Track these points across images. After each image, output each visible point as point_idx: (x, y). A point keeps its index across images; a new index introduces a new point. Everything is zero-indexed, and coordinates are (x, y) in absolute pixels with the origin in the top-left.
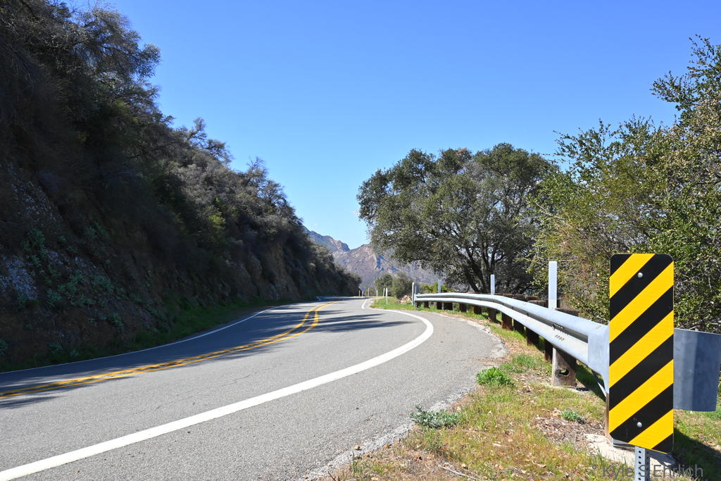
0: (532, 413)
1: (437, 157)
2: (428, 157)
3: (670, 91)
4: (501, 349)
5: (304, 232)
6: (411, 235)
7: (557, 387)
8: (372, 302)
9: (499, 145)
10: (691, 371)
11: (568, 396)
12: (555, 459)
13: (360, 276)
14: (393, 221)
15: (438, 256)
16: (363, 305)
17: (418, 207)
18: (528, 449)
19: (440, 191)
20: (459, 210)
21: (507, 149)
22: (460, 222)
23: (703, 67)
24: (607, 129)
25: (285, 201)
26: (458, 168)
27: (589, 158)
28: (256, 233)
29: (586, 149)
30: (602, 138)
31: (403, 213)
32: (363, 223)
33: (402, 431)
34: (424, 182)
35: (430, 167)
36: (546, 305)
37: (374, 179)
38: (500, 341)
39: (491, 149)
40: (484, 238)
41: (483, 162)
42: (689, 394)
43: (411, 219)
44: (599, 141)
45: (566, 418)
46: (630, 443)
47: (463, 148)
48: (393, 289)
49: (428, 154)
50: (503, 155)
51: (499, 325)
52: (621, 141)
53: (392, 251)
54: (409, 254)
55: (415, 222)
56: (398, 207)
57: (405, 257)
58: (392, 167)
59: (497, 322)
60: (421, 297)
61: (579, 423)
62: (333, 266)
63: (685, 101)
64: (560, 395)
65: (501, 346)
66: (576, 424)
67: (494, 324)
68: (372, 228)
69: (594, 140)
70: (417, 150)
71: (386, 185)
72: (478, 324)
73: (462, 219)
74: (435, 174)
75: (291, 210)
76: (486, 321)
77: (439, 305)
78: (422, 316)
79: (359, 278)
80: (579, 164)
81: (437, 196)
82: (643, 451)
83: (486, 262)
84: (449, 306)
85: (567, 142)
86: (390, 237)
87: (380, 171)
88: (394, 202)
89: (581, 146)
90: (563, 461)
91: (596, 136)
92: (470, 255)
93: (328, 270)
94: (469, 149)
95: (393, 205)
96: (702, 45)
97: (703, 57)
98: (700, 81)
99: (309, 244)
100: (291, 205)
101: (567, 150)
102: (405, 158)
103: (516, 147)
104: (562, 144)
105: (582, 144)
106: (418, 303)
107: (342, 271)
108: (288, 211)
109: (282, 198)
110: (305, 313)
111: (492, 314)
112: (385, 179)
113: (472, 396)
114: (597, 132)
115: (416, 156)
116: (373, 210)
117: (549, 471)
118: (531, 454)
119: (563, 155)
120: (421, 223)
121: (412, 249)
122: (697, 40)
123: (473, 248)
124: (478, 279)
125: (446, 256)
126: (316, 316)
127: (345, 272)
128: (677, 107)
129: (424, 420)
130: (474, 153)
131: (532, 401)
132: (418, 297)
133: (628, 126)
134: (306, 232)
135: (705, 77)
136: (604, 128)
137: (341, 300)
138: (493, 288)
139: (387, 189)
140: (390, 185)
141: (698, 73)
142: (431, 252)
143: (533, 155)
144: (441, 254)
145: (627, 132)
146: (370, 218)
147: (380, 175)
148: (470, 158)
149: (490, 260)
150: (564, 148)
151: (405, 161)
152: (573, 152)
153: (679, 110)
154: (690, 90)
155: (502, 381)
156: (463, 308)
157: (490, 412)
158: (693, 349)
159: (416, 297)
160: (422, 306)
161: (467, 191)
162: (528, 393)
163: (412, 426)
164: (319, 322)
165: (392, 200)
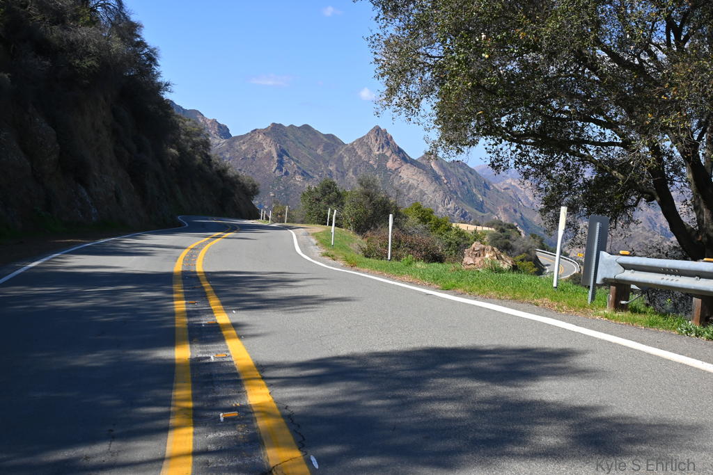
13: (257, 180)
25: (121, 3)
28: (48, 63)
75: (133, 27)
79: (254, 186)
106: (622, 289)
132: (626, 267)
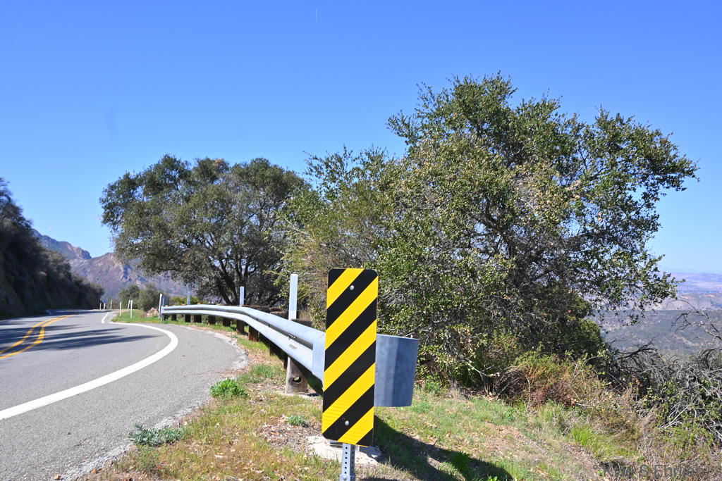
0: (259, 421)
1: (192, 166)
2: (183, 164)
3: (401, 127)
4: (243, 360)
5: (33, 236)
6: (161, 244)
7: (289, 395)
8: (115, 315)
9: (257, 159)
10: (392, 372)
11: (297, 403)
12: (273, 464)
13: (102, 287)
14: (141, 229)
15: (189, 268)
16: (104, 318)
17: (170, 216)
18: (249, 458)
19: (194, 200)
20: (213, 221)
21: (263, 165)
22: (214, 233)
23: (426, 111)
24: (350, 155)
25: (9, 199)
26: (214, 178)
27: (334, 180)
29: (331, 171)
30: (345, 162)
31: (153, 220)
32: (107, 229)
33: (117, 453)
34: (178, 189)
35: (184, 175)
36: (286, 316)
37: (121, 182)
38: (243, 352)
39: (249, 163)
40: (237, 250)
41: (241, 175)
42: (390, 393)
43: (162, 227)
44: (342, 165)
45: (292, 424)
46: (339, 441)
47: (220, 158)
48: (140, 301)
49: (183, 161)
50: (260, 170)
51: (246, 337)
52: (362, 167)
53: (138, 260)
54: (158, 265)
55: (165, 230)
56: (148, 214)
57: (154, 267)
58: (142, 171)
59: (244, 333)
60: (169, 310)
61: (304, 426)
62: (69, 276)
63: (412, 138)
64: (289, 402)
65: (243, 357)
66: (301, 428)
67: (242, 336)
68: (116, 235)
69: (338, 164)
70: (171, 156)
71: (135, 189)
72: (225, 336)
73: (217, 230)
74: (190, 183)
75: (16, 211)
76: (234, 333)
77: (188, 318)
78: (168, 329)
79: (101, 289)
80: (325, 184)
81: (191, 205)
82: (349, 447)
83: (239, 274)
84: (198, 319)
85: (315, 163)
86: (137, 245)
87: (129, 174)
88: (143, 208)
89: (327, 167)
90: (282, 464)
91: (340, 160)
92: (224, 267)
93: (63, 280)
94: (226, 160)
95: (142, 210)
96: (426, 91)
97: (426, 102)
98: (424, 122)
99: (41, 249)
100: (17, 204)
101: (314, 170)
102: (156, 163)
103: (272, 163)
104: (311, 164)
105: (328, 166)
106: (166, 316)
107: (81, 281)
108: (12, 210)
109: (6, 196)
110: (28, 329)
111: (240, 326)
112: (134, 184)
113: (203, 410)
114: (341, 156)
115: (170, 163)
116: (118, 215)
117: (266, 476)
118: (251, 461)
119: (311, 174)
120: (173, 232)
121: (161, 259)
122: (422, 86)
123: (227, 260)
124: (231, 291)
125: (197, 267)
126: (42, 332)
127: (84, 283)
128: (406, 141)
129: (144, 439)
130: (232, 165)
131: (263, 410)
132: (165, 310)
133: (368, 154)
134: (36, 236)
135: (426, 119)
136: (347, 154)
137: (78, 313)
138: (242, 300)
139: (136, 194)
140: (140, 190)
141: (423, 115)
142: (182, 263)
143: (288, 173)
144: (192, 265)
145: (367, 159)
146: (115, 224)
147: (129, 178)
148: (227, 169)
149: (243, 273)
150: (312, 168)
151: (157, 167)
152: (319, 173)
153: (408, 144)
154: (417, 129)
155: (236, 392)
156: (212, 320)
157: (218, 424)
158: (395, 352)
159: (164, 310)
160: (170, 318)
161: (223, 201)
162: (260, 403)
163: (130, 446)
164: (44, 339)
165: (141, 206)
